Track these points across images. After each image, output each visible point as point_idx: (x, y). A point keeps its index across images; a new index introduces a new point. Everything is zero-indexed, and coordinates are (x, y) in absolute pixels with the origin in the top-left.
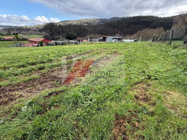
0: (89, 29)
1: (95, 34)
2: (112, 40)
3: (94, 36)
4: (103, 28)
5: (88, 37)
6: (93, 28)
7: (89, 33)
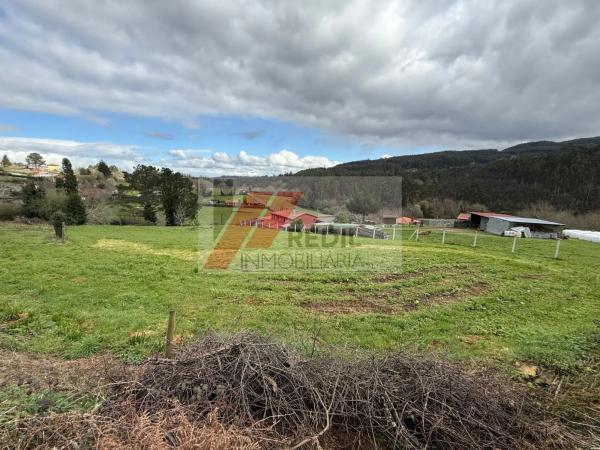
0: (421, 183)
1: (443, 199)
2: (509, 229)
3: (439, 203)
4: (477, 180)
5: (418, 206)
6: (436, 179)
7: (420, 196)
